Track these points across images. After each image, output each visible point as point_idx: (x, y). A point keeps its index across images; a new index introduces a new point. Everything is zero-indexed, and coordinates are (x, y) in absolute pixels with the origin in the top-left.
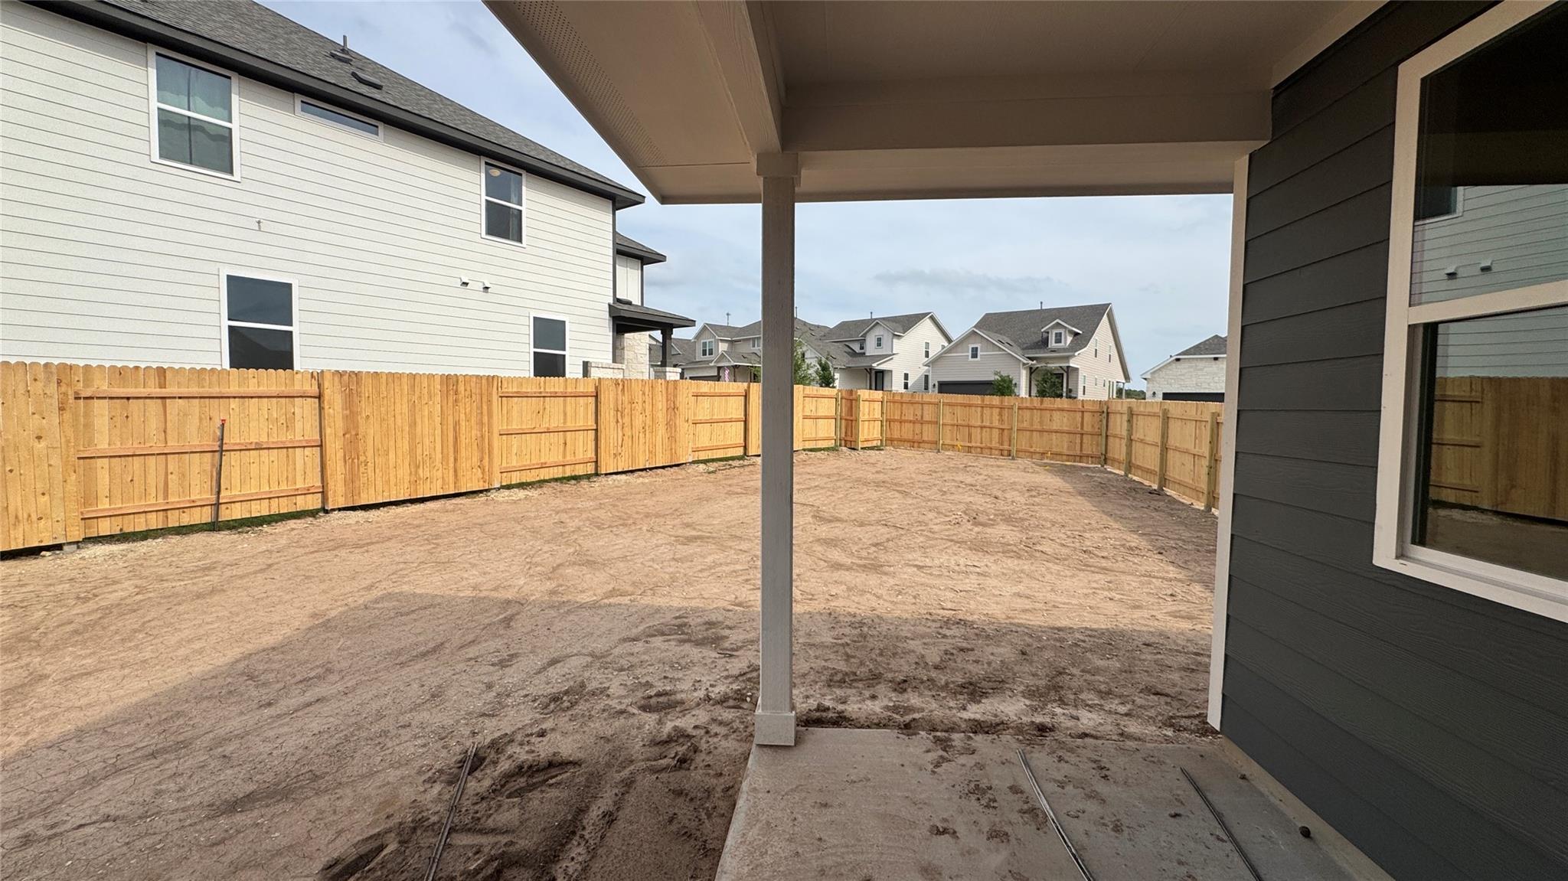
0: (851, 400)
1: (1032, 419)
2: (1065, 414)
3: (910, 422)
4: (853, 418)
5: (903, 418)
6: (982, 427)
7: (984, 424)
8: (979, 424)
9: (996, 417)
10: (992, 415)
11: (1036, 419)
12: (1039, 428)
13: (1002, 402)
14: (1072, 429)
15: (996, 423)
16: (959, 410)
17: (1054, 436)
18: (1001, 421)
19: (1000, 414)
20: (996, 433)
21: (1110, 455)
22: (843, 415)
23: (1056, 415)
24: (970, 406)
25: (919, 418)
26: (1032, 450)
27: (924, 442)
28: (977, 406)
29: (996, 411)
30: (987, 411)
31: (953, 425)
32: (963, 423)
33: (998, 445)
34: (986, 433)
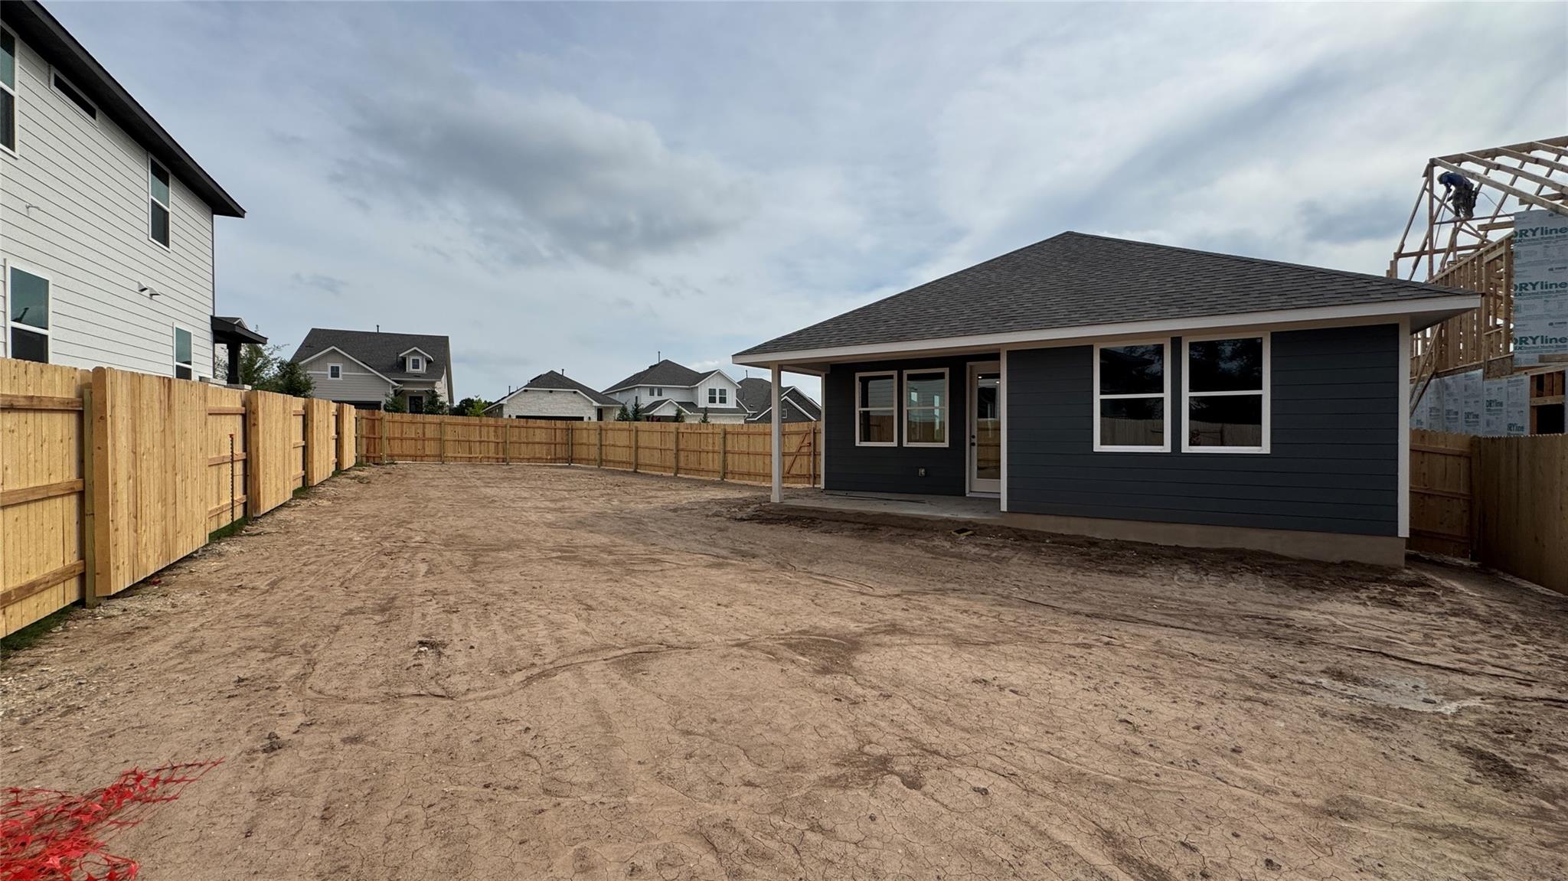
0: (374, 420)
1: (520, 435)
2: (543, 430)
3: (412, 439)
4: (377, 436)
5: (404, 436)
6: (480, 442)
7: (483, 439)
8: (478, 439)
9: (492, 434)
10: (488, 433)
11: (524, 434)
12: (525, 441)
13: (496, 422)
14: (549, 441)
15: (492, 438)
16: (459, 429)
17: (537, 446)
18: (496, 436)
19: (495, 432)
20: (492, 446)
21: (574, 456)
22: (364, 433)
23: (537, 431)
24: (469, 425)
25: (421, 436)
26: (521, 457)
27: (427, 456)
28: (475, 425)
29: (492, 429)
30: (484, 430)
31: (455, 441)
32: (463, 439)
33: (494, 455)
34: (484, 446)
